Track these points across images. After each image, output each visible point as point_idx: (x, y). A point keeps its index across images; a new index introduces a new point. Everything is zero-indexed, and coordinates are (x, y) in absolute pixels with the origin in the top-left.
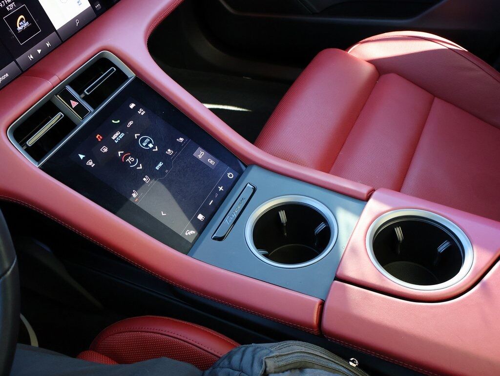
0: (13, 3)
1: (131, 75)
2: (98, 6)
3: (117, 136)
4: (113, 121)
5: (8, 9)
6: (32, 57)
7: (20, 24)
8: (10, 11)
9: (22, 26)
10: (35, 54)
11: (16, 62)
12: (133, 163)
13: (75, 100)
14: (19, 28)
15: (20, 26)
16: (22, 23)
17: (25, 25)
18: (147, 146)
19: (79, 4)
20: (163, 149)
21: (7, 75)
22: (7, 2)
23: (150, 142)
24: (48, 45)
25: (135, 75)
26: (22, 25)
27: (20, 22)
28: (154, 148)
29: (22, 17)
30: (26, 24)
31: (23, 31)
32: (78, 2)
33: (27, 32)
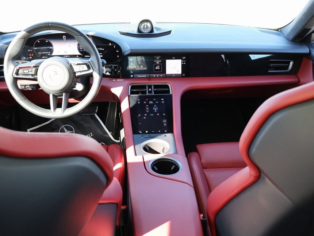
0: (159, 62)
1: (171, 93)
2: (184, 75)
3: (151, 102)
4: (154, 99)
6: (155, 76)
12: (147, 110)
13: (151, 89)
14: (156, 68)
18: (155, 109)
19: (178, 71)
20: (157, 112)
21: (146, 76)
23: (156, 109)
24: (161, 76)
26: (157, 68)
28: (156, 111)
29: (159, 66)
30: (159, 68)
33: (157, 70)
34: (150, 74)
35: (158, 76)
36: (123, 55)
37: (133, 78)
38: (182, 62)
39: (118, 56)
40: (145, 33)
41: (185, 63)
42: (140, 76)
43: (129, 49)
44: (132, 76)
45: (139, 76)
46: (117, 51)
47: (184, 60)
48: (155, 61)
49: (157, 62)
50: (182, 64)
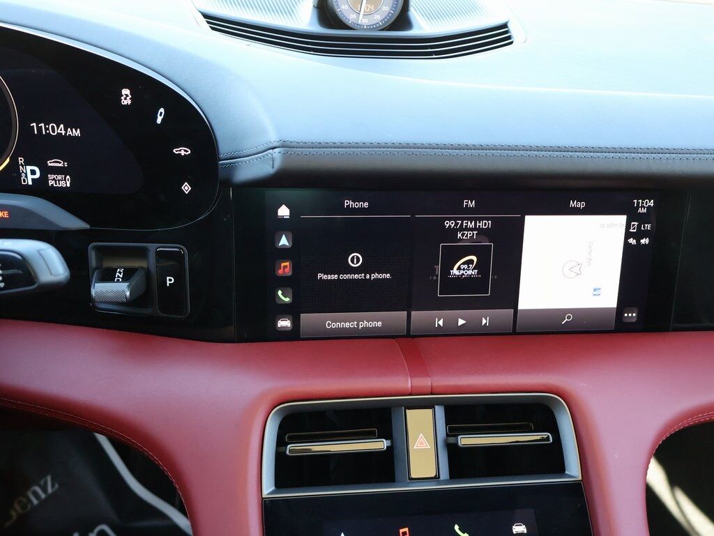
0: (475, 232)
2: (631, 315)
4: (457, 527)
5: (459, 235)
6: (441, 323)
7: (462, 267)
8: (460, 240)
9: (462, 272)
10: (451, 323)
11: (409, 316)
14: (455, 271)
15: (459, 268)
16: (466, 267)
17: (470, 272)
19: (596, 293)
21: (379, 324)
22: (466, 226)
24: (484, 321)
25: (580, 478)
26: (463, 268)
27: (464, 263)
29: (474, 258)
31: (458, 278)
32: (595, 290)
33: (463, 283)
34: (409, 308)
35: (461, 322)
36: (227, 183)
37: (293, 335)
38: (628, 235)
39: (186, 188)
40: (361, 27)
41: (644, 241)
42: (341, 325)
43: (273, 137)
44: (284, 323)
45: (335, 325)
46: (183, 151)
47: (642, 219)
48: (447, 224)
49: (461, 229)
50: (626, 244)
